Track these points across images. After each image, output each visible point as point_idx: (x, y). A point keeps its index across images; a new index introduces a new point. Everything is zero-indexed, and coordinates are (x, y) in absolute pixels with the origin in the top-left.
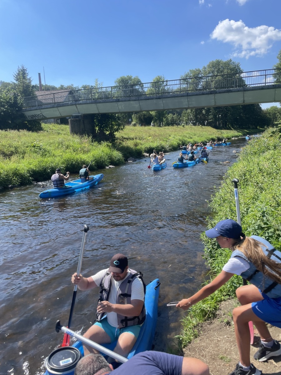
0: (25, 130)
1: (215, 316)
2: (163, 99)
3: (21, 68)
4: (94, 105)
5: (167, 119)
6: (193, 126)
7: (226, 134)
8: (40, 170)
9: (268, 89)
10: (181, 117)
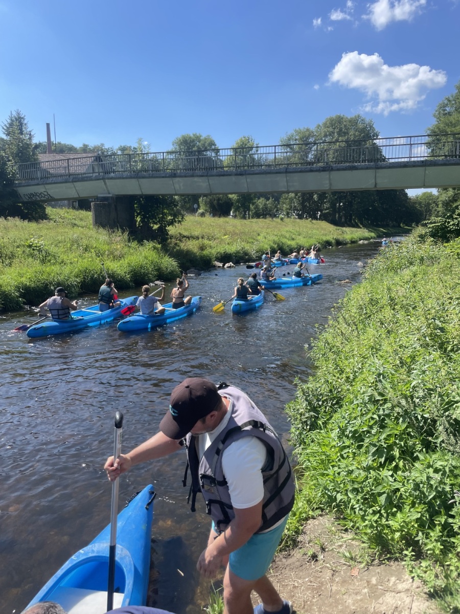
0: (17, 218)
1: (295, 544)
2: (248, 176)
3: (14, 114)
4: (134, 181)
5: (257, 207)
6: (298, 220)
7: (350, 234)
8: (38, 287)
9: (414, 166)
10: (279, 204)
